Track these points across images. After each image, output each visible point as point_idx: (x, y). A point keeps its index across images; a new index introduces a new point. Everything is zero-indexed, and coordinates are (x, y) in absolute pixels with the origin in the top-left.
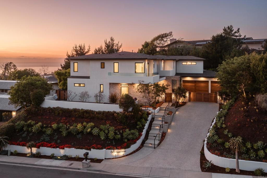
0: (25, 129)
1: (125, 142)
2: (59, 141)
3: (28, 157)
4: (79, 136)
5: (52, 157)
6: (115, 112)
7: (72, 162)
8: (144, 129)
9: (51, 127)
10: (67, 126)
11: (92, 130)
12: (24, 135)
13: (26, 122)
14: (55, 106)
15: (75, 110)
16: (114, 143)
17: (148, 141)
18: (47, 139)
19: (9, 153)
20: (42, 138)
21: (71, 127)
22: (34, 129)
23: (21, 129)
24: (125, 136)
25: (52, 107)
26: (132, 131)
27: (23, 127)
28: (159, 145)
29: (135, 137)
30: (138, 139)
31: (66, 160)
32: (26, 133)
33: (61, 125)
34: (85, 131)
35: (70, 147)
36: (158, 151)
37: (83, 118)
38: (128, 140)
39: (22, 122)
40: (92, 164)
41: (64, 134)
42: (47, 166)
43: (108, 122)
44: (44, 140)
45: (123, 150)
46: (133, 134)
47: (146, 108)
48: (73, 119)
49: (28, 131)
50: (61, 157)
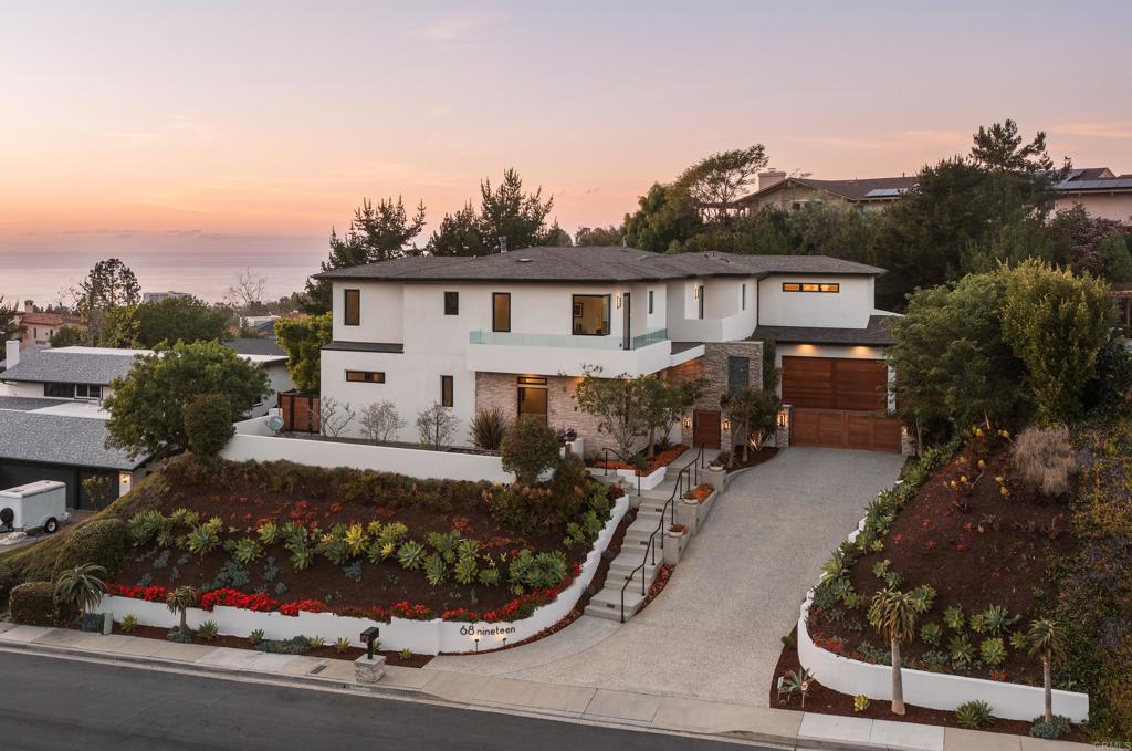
0: (161, 540)
1: (517, 597)
2: (280, 587)
3: (174, 639)
4: (353, 570)
5: (256, 643)
6: (486, 485)
7: (323, 661)
8: (590, 548)
9: (255, 535)
10: (310, 532)
11: (397, 548)
12: (160, 562)
13: (167, 514)
14: (273, 458)
15: (344, 475)
16: (474, 601)
17: (600, 597)
18: (241, 577)
19: (107, 626)
20: (222, 576)
21: (325, 538)
22: (195, 540)
23: (151, 542)
24: (515, 574)
25: (260, 459)
26: (543, 557)
27: (156, 533)
28: (640, 609)
29: (550, 580)
30: (563, 585)
31: (302, 653)
32: (166, 553)
33: (289, 528)
34: (373, 552)
35: (317, 610)
36: (635, 630)
37: (369, 503)
38: (528, 589)
39: (153, 516)
40: (393, 670)
41: (301, 559)
42: (237, 673)
43: (460, 522)
44: (228, 583)
45: (503, 625)
46: (545, 567)
47: (609, 471)
48: (336, 507)
49: (172, 547)
50: (286, 643)
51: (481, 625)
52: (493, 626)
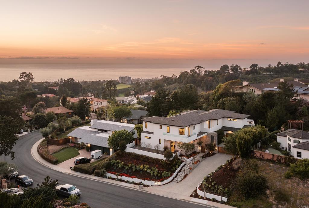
0: (115, 165)
1: (163, 178)
2: (131, 174)
3: (116, 180)
4: (141, 172)
5: (127, 182)
6: (162, 159)
7: (136, 185)
8: (176, 171)
9: (128, 165)
10: (136, 165)
11: (147, 169)
12: (115, 168)
13: (116, 160)
14: (132, 152)
15: (142, 156)
16: (157, 178)
17: (176, 179)
18: (126, 172)
19: (107, 178)
20: (123, 171)
21: (138, 167)
22: (120, 165)
23: (114, 165)
24: (163, 175)
25: (130, 152)
26: (167, 172)
27: (114, 163)
28: (180, 181)
29: (168, 176)
30: (171, 176)
31: (133, 184)
32: (116, 167)
33: (133, 165)
34: (144, 170)
35: (136, 178)
36: (179, 184)
37: (145, 161)
39: (114, 161)
40: (144, 187)
41: (134, 170)
42: (124, 186)
43: (157, 166)
44: (124, 173)
45: (160, 182)
46: (167, 174)
48: (140, 161)
49: (117, 166)
50: (131, 182)
51: (157, 182)
52: (158, 182)
